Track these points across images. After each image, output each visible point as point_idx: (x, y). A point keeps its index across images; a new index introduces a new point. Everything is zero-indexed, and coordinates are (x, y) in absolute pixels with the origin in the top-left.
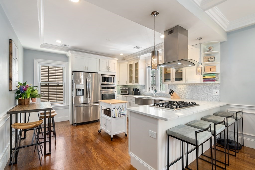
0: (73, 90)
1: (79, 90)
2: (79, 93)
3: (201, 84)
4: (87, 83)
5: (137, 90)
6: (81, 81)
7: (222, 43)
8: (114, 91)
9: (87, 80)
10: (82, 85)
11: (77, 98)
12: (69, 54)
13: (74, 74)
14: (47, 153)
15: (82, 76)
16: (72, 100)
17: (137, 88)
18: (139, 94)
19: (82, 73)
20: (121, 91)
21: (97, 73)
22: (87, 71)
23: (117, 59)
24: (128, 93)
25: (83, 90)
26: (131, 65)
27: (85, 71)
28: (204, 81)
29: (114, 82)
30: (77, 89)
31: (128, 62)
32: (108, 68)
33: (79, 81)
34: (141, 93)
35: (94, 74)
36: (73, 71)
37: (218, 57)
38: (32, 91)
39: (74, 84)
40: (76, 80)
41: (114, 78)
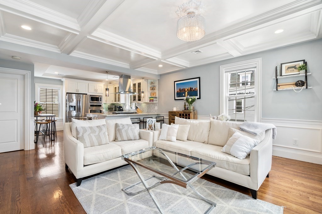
0: (67, 107)
1: (72, 107)
2: (72, 109)
3: (149, 103)
4: (78, 101)
5: (120, 107)
6: (73, 100)
7: (158, 80)
8: (101, 108)
9: (78, 100)
10: (74, 103)
11: (70, 112)
12: (63, 80)
13: (67, 95)
14: (52, 139)
15: (74, 96)
16: (66, 114)
17: (120, 106)
18: (121, 110)
19: (75, 94)
20: (109, 108)
21: (87, 94)
22: (78, 93)
23: (104, 83)
24: (114, 110)
25: (75, 106)
26: (116, 88)
27: (77, 93)
28: (150, 101)
29: (101, 101)
30: (70, 106)
31: (114, 85)
32: (96, 90)
33: (71, 100)
34: (124, 109)
35: (84, 95)
36: (67, 93)
37: (157, 88)
38: (40, 107)
39: (68, 103)
40: (69, 99)
41: (101, 98)
